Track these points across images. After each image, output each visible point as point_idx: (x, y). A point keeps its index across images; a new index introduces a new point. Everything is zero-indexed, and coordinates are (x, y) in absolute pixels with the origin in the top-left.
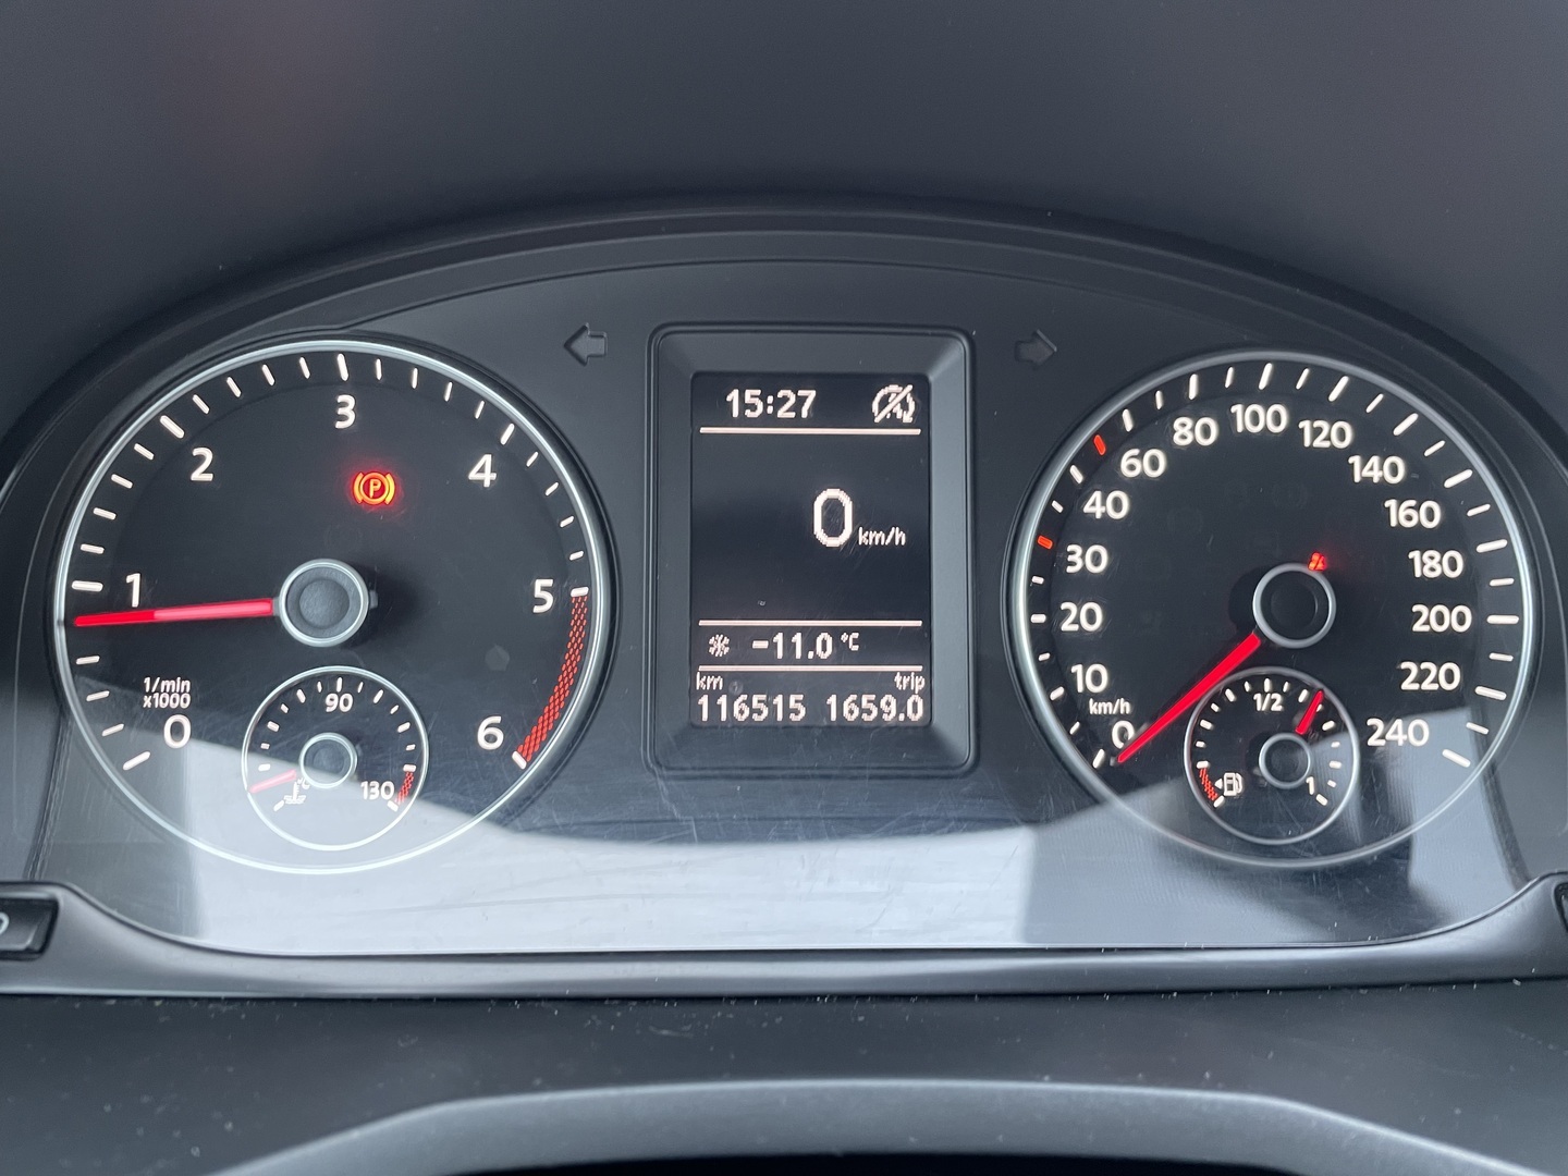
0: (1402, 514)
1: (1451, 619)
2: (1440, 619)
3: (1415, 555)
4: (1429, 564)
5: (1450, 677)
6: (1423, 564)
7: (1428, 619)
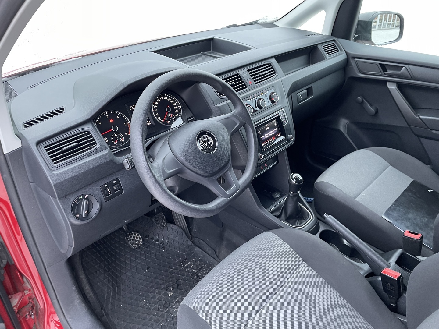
0: (171, 102)
4: (174, 104)
7: (175, 108)
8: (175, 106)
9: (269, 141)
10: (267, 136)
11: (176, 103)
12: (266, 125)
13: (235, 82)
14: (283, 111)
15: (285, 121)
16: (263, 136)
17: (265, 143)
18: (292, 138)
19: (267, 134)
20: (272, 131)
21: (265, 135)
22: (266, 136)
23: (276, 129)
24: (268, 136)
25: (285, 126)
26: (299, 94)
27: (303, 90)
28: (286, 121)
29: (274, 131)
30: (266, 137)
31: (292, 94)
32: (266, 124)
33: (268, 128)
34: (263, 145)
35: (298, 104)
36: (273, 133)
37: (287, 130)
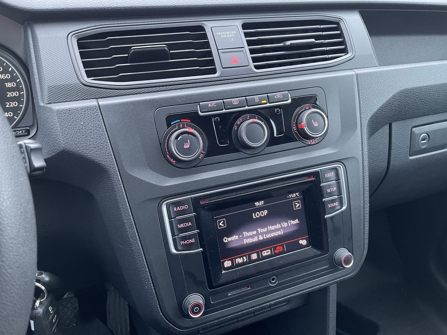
0: (3, 76)
1: (14, 94)
2: (12, 94)
3: (6, 84)
4: (9, 85)
5: (15, 104)
6: (8, 85)
7: (9, 95)
8: (12, 89)
9: (254, 256)
10: (252, 237)
11: (16, 83)
12: (257, 204)
13: (171, 47)
14: (336, 170)
15: (336, 204)
16: (235, 237)
17: (239, 260)
18: (347, 261)
19: (255, 232)
20: (278, 226)
21: (246, 234)
22: (248, 237)
23: (297, 221)
24: (255, 239)
25: (332, 218)
26: (421, 131)
27: (438, 119)
28: (341, 205)
29: (285, 224)
30: (246, 241)
31: (394, 125)
32: (258, 200)
33: (265, 212)
34: (227, 264)
35: (411, 158)
36: (280, 233)
37: (336, 231)
